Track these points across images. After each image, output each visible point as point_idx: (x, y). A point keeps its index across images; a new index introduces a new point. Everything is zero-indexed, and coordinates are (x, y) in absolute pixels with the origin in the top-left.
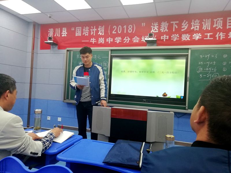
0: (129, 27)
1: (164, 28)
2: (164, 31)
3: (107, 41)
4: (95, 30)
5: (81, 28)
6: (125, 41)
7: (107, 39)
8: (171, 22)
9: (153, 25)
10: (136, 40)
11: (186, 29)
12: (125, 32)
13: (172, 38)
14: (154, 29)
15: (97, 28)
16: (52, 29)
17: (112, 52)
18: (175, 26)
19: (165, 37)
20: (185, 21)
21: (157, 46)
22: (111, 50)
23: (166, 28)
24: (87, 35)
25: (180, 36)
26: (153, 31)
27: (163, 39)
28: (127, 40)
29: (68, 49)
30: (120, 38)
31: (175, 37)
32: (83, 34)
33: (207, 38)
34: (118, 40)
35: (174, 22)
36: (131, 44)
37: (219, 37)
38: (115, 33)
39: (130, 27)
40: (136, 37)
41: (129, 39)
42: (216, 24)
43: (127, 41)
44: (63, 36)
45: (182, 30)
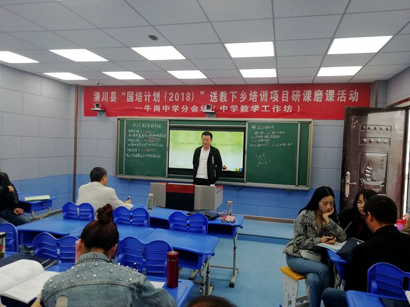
0: (187, 95)
1: (223, 98)
2: (223, 101)
3: (163, 109)
4: (149, 96)
5: (133, 92)
6: (183, 109)
7: (163, 107)
8: (230, 92)
9: (212, 94)
10: (194, 109)
13: (231, 109)
14: (213, 98)
15: (152, 94)
16: (99, 93)
17: (171, 122)
18: (234, 97)
19: (224, 108)
20: (243, 91)
21: (217, 117)
22: (170, 120)
23: (225, 98)
24: (141, 101)
25: (239, 107)
26: (211, 101)
27: (222, 110)
29: (119, 117)
30: (178, 107)
31: (234, 109)
32: (136, 100)
34: (175, 108)
35: (233, 93)
36: (190, 114)
37: (276, 110)
38: (172, 100)
40: (194, 106)
41: (187, 108)
42: (273, 96)
43: (185, 110)
44: (112, 101)
45: (241, 101)
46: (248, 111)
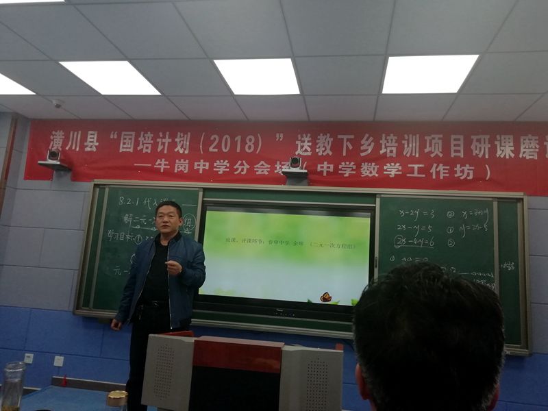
1: (324, 147)
2: (324, 154)
3: (196, 167)
4: (167, 140)
7: (196, 164)
8: (339, 137)
9: (299, 139)
10: (262, 169)
11: (369, 151)
12: (238, 151)
13: (341, 170)
14: (302, 147)
15: (173, 136)
16: (62, 133)
18: (347, 146)
21: (309, 185)
22: (205, 190)
23: (328, 148)
25: (359, 167)
26: (299, 152)
27: (322, 172)
28: (242, 168)
29: (97, 181)
30: (226, 163)
31: (347, 169)
32: (139, 148)
33: (413, 173)
34: (222, 166)
35: (345, 137)
36: (252, 177)
37: (438, 173)
39: (250, 140)
40: (262, 162)
41: (246, 166)
42: (430, 146)
43: (242, 170)
45: (363, 154)
46: (377, 175)
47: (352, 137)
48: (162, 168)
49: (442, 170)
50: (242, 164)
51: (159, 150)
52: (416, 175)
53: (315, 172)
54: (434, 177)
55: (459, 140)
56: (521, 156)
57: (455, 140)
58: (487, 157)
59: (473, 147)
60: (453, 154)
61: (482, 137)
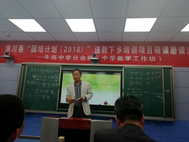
0: (77, 48)
2: (105, 53)
3: (59, 58)
8: (110, 47)
9: (96, 47)
10: (83, 58)
11: (120, 52)
12: (74, 52)
13: (110, 58)
15: (51, 47)
17: (63, 67)
18: (112, 50)
19: (105, 58)
21: (99, 64)
22: (62, 66)
23: (106, 51)
24: (42, 52)
25: (116, 57)
26: (96, 52)
28: (76, 58)
29: (23, 63)
30: (70, 56)
31: (113, 58)
32: (38, 51)
33: (135, 59)
34: (68, 57)
35: (112, 47)
36: (79, 61)
37: (143, 59)
38: (66, 52)
40: (83, 56)
42: (141, 50)
45: (118, 53)
46: (123, 60)
47: (114, 47)
48: (47, 58)
49: (144, 58)
50: (76, 57)
51: (46, 52)
52: (136, 60)
53: (102, 59)
54: (142, 61)
55: (150, 48)
56: (171, 53)
57: (149, 48)
58: (160, 54)
59: (155, 50)
60: (148, 53)
61: (158, 47)
